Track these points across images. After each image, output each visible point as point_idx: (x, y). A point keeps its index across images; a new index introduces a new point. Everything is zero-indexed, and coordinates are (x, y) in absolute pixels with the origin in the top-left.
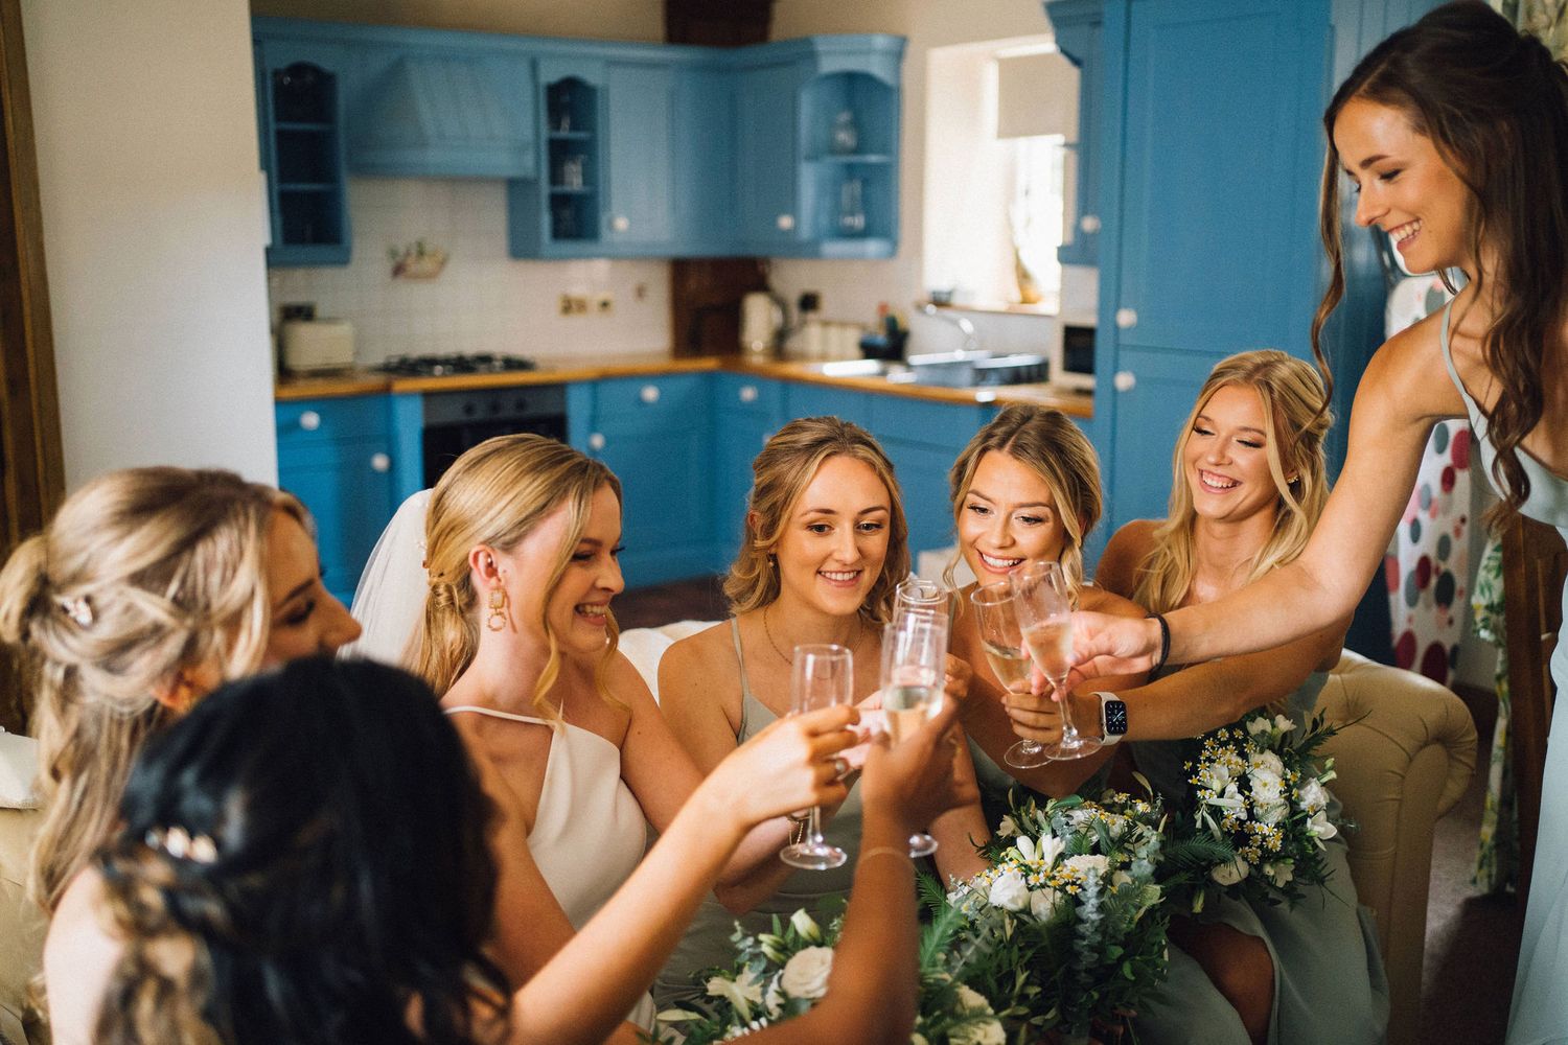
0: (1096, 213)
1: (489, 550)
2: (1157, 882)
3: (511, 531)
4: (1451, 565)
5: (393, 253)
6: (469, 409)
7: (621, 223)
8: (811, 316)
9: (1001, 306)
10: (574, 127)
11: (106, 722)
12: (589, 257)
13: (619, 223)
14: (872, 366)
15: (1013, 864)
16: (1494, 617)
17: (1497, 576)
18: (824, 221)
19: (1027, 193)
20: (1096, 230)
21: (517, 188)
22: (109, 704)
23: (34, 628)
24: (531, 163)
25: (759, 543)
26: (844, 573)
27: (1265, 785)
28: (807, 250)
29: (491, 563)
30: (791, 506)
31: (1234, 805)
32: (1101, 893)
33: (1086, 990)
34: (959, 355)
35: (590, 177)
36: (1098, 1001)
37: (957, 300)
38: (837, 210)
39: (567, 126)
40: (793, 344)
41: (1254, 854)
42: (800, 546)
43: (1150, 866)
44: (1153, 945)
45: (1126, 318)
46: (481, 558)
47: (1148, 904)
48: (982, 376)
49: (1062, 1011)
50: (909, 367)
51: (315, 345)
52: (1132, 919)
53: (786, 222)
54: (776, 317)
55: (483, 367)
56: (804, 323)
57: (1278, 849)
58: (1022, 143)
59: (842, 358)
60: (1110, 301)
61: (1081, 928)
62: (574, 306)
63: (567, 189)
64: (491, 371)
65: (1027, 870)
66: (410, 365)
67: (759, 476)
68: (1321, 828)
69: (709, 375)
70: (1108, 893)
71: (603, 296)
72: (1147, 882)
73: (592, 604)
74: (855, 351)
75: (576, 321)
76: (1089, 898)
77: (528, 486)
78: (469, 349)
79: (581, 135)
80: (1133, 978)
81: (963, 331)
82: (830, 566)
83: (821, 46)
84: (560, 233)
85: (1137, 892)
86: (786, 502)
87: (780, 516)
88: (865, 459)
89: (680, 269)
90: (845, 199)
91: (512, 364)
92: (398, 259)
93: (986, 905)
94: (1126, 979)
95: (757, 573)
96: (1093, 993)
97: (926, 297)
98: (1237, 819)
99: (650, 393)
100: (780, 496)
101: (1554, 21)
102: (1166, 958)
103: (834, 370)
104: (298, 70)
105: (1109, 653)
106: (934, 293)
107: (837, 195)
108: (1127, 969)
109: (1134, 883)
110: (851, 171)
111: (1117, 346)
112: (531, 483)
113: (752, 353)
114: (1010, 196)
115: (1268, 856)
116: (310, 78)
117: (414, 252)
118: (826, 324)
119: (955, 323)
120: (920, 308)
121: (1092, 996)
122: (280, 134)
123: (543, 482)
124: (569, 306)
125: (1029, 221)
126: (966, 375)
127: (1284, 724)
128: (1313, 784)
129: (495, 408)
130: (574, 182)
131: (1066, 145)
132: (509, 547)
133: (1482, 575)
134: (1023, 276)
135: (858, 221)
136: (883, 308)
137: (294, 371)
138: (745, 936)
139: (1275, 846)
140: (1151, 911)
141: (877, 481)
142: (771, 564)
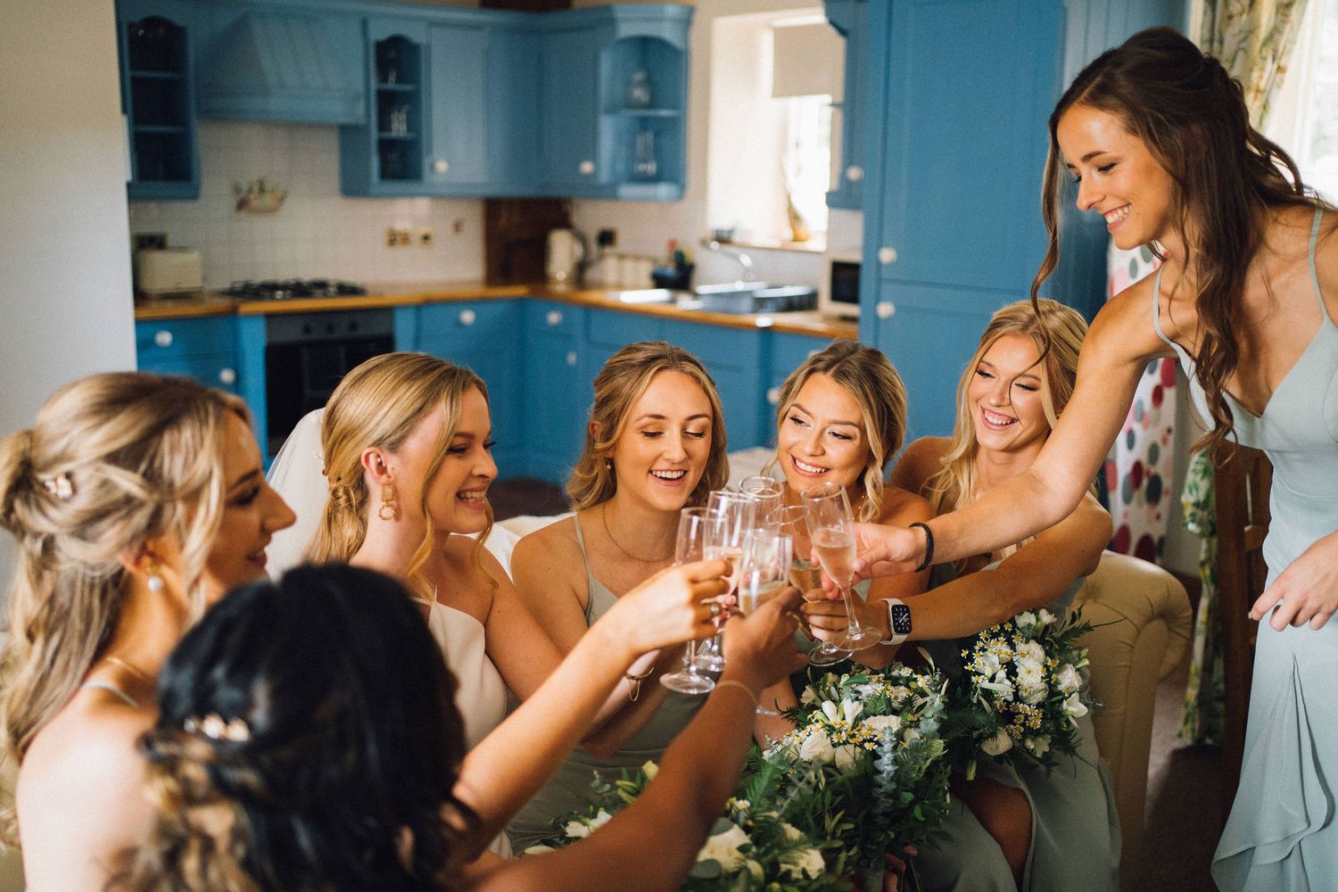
0: (861, 165)
1: (378, 451)
2: (941, 738)
3: (394, 433)
4: (1160, 469)
5: (237, 190)
6: (307, 330)
7: (442, 166)
8: (608, 250)
9: (775, 243)
10: (399, 80)
11: (79, 584)
12: (412, 195)
13: (441, 167)
14: (662, 294)
15: (819, 725)
16: (1200, 513)
17: (1203, 478)
18: (621, 167)
19: (797, 145)
20: (860, 178)
21: (349, 134)
22: (81, 569)
23: (18, 505)
24: (361, 112)
25: (599, 446)
26: (672, 471)
27: (1029, 672)
28: (606, 193)
29: (381, 463)
30: (628, 412)
31: (1003, 688)
32: (895, 748)
33: (884, 830)
34: (740, 286)
35: (414, 124)
36: (893, 840)
37: (736, 238)
38: (633, 158)
39: (394, 80)
40: (592, 274)
41: (1017, 729)
42: (634, 447)
43: (935, 723)
44: (939, 790)
45: (887, 255)
46: (372, 457)
47: (934, 756)
48: (760, 304)
49: (862, 849)
50: (696, 296)
51: (169, 271)
52: (920, 769)
53: (587, 167)
54: (578, 250)
55: (319, 292)
56: (601, 257)
57: (1038, 727)
58: (794, 102)
59: (636, 287)
60: (873, 240)
61: (878, 778)
62: (398, 238)
63: (394, 134)
64: (326, 296)
65: (831, 729)
66: (254, 289)
67: (599, 390)
68: (1075, 708)
69: (520, 301)
70: (900, 749)
71: (424, 230)
72: (933, 737)
73: (472, 490)
74: (646, 280)
75: (400, 252)
76: (885, 753)
77: (406, 392)
78: (307, 275)
79: (408, 87)
80: (923, 819)
81: (742, 264)
82: (661, 465)
83: (620, 12)
84: (386, 174)
85: (924, 746)
86: (623, 409)
87: (618, 420)
88: (691, 374)
89: (493, 208)
90: (640, 146)
91: (345, 290)
92: (242, 195)
93: (797, 760)
94: (917, 820)
95: (595, 472)
96: (890, 833)
97: (709, 234)
98: (1005, 701)
99: (468, 317)
100: (618, 404)
101: (1247, 8)
102: (948, 801)
103: (630, 298)
104: (151, 23)
105: (887, 558)
106: (717, 231)
107: (632, 145)
108: (917, 812)
109: (922, 738)
110: (644, 124)
111: (879, 281)
112: (407, 390)
113: (557, 282)
114: (783, 148)
115: (1030, 733)
116: (161, 31)
117: (256, 189)
118: (622, 257)
119: (736, 257)
120: (704, 243)
121: (889, 835)
122: (134, 80)
123: (417, 389)
124: (395, 239)
125: (799, 169)
126: (746, 304)
127: (1046, 618)
128: (1069, 670)
129: (330, 328)
130: (399, 128)
131: (833, 105)
132: (395, 447)
133: (1191, 478)
134: (795, 218)
135: (651, 168)
136: (672, 244)
137: (146, 294)
138: (603, 783)
139: (1035, 724)
140: (935, 763)
141: (702, 393)
142: (609, 467)
